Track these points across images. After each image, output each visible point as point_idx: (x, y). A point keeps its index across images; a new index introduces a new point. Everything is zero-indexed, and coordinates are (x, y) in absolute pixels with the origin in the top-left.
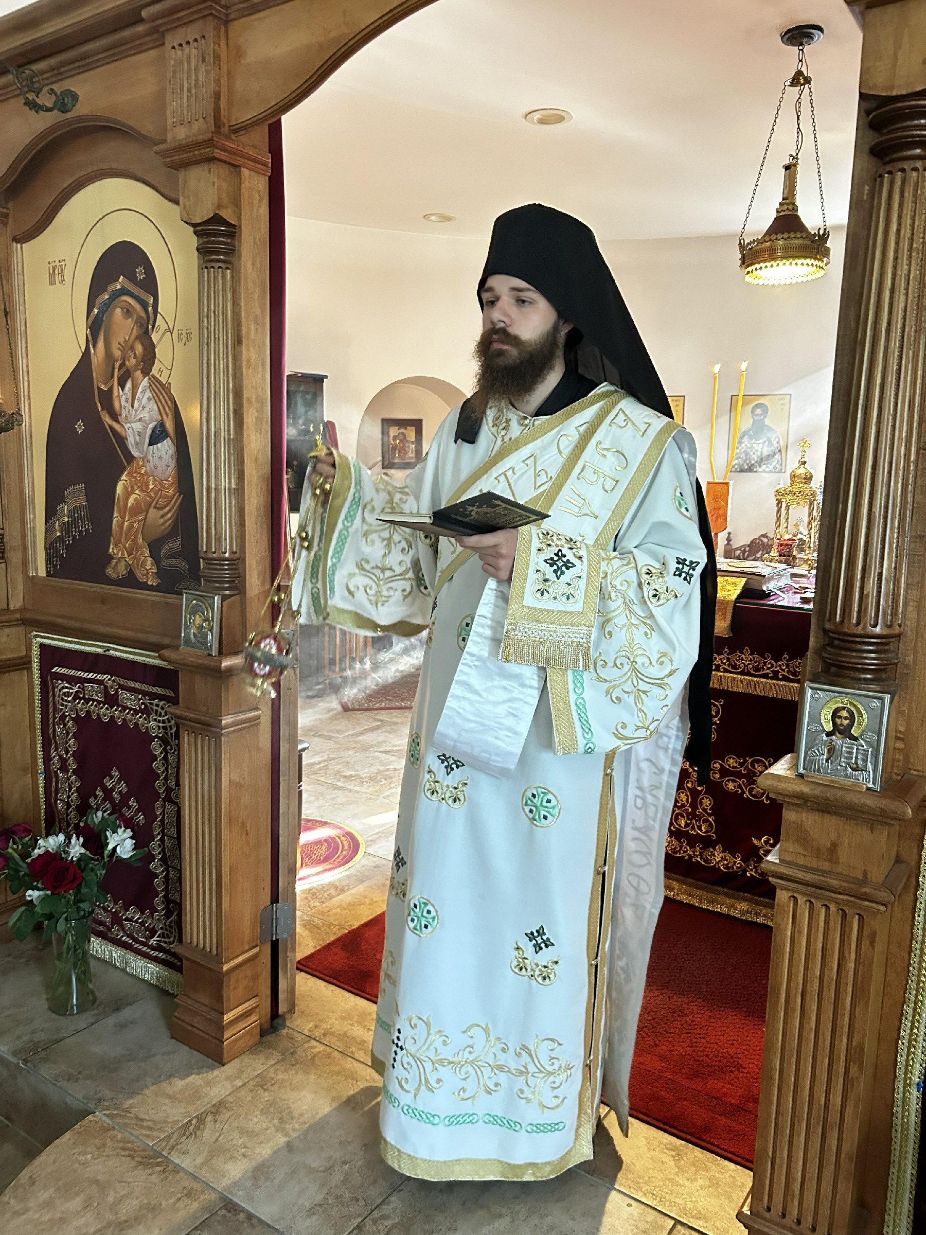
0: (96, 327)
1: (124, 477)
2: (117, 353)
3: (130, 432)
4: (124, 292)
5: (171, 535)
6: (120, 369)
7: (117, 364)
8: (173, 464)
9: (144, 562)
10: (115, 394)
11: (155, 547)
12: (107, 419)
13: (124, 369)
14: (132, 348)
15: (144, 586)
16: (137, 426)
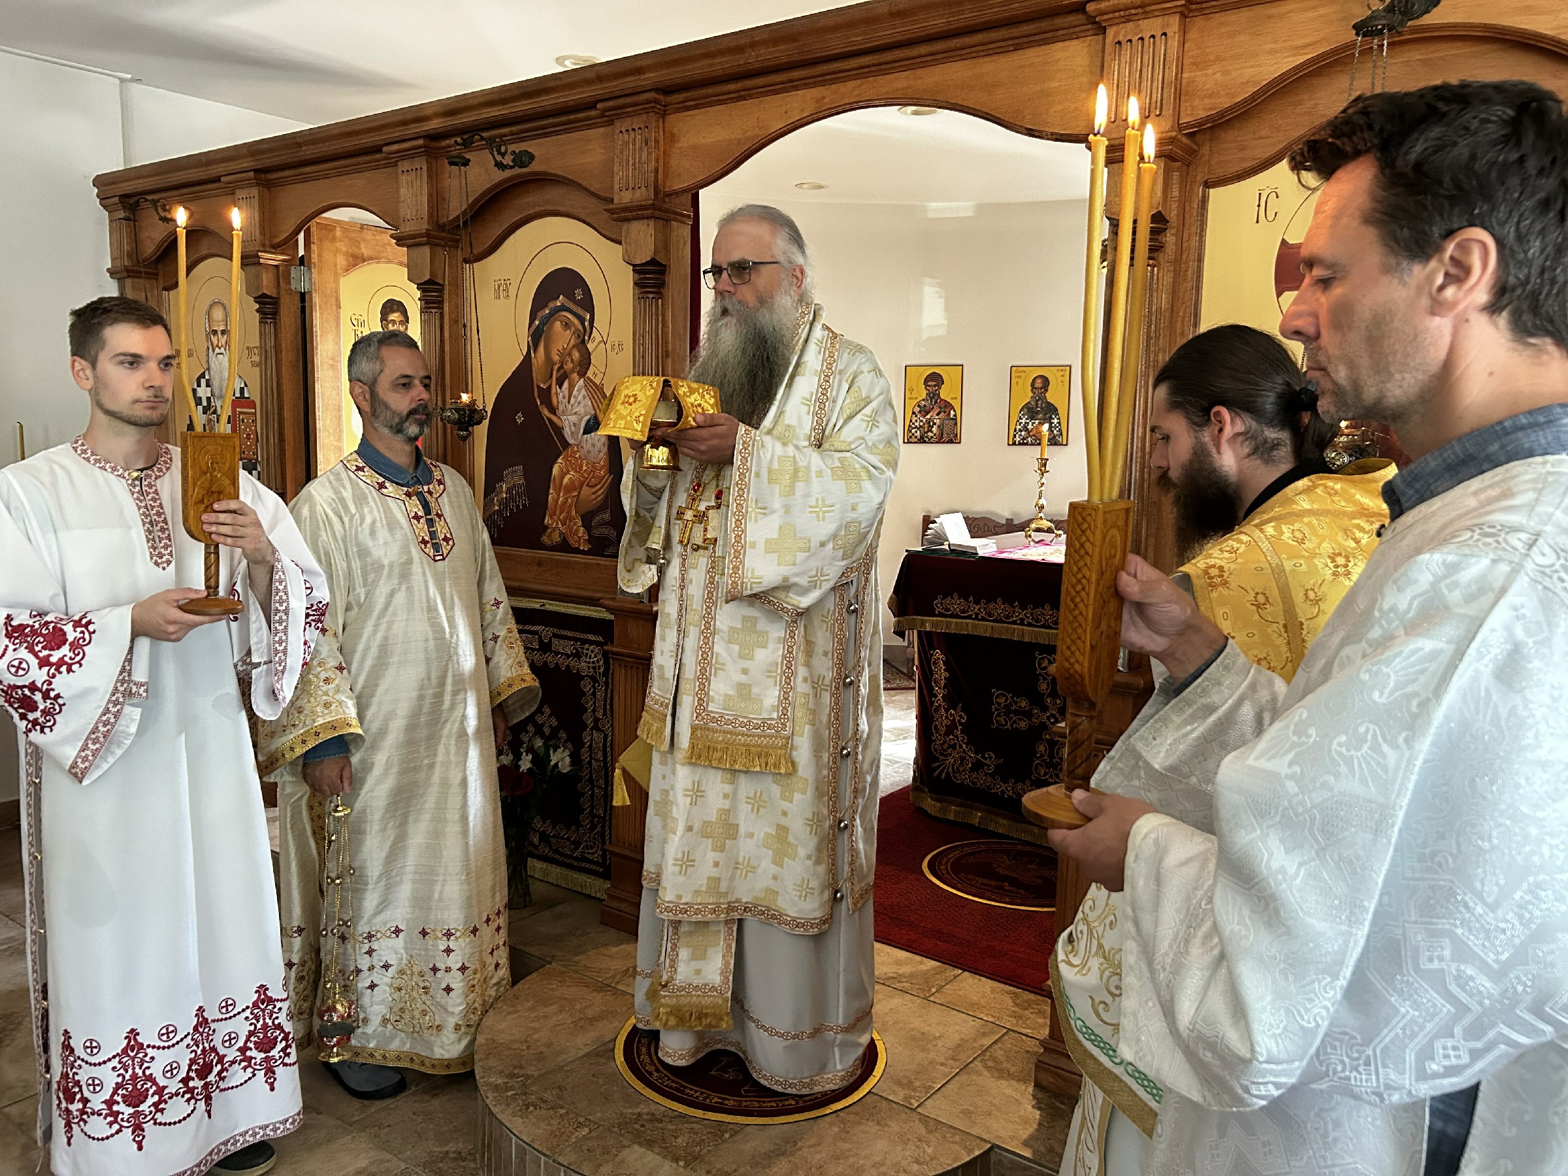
0: (537, 336)
1: (560, 460)
2: (556, 358)
3: (566, 423)
4: (563, 308)
5: (601, 508)
6: (558, 371)
7: (556, 367)
8: (605, 449)
9: (577, 530)
10: (553, 391)
11: (587, 520)
12: (546, 412)
13: (562, 371)
14: (570, 354)
15: (577, 551)
16: (573, 418)
